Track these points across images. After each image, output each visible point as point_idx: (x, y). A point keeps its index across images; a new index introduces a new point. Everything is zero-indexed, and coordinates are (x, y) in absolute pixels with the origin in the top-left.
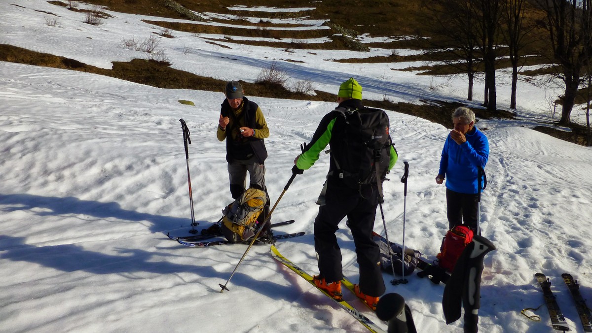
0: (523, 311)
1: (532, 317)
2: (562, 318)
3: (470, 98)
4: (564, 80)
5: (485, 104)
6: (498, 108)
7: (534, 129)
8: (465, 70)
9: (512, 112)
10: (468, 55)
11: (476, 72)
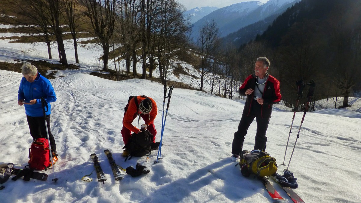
0: (83, 178)
1: (87, 180)
2: (103, 175)
3: (50, 57)
4: (102, 46)
5: (60, 61)
6: (68, 63)
7: (90, 74)
8: (44, 40)
9: (77, 65)
10: (44, 30)
11: (51, 41)
